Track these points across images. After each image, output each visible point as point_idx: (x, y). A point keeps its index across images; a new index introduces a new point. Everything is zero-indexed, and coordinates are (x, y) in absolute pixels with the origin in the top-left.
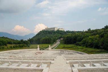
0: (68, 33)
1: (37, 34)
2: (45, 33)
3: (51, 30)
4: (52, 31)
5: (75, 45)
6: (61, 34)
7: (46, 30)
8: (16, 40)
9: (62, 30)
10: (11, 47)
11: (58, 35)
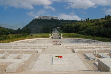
0: (62, 22)
1: (30, 23)
2: (38, 21)
3: (44, 18)
4: (46, 19)
5: (78, 34)
6: (55, 23)
7: (40, 19)
8: (10, 29)
9: (56, 19)
10: (16, 36)
11: (52, 24)
